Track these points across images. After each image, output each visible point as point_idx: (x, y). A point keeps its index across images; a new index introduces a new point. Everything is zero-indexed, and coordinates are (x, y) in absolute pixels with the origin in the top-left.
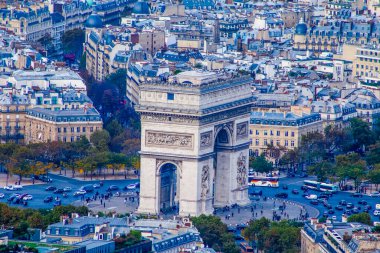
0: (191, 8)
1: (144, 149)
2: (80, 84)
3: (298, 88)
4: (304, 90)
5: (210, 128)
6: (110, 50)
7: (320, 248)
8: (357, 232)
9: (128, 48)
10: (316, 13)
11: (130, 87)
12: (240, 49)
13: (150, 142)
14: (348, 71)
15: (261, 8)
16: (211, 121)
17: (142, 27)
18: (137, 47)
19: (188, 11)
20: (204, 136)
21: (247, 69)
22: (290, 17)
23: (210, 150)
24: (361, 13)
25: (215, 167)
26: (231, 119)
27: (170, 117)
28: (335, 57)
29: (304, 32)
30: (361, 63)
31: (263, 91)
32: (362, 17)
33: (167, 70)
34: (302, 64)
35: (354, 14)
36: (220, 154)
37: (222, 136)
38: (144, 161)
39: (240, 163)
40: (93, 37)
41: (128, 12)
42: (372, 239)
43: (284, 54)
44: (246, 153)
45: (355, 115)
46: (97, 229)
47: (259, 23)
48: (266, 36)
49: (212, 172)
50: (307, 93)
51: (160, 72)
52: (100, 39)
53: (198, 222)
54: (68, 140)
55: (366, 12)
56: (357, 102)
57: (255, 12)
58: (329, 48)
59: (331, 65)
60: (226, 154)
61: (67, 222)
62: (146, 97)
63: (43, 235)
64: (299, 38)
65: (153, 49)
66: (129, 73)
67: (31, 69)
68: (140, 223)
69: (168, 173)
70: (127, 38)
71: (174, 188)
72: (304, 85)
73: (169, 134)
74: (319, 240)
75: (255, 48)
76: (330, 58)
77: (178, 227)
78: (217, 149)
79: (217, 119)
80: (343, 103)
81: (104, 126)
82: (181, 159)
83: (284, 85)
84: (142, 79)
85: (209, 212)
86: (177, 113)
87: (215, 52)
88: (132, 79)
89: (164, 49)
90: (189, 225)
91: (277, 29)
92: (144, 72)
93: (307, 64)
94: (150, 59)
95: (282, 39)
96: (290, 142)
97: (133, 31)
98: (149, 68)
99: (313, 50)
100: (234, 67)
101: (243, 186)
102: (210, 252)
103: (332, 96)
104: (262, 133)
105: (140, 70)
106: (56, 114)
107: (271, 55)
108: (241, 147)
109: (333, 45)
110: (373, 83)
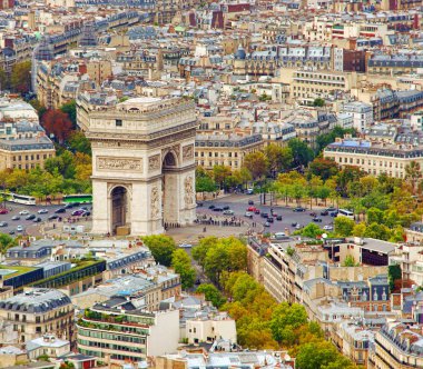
0: (135, 38)
1: (96, 174)
2: (33, 114)
3: (240, 110)
4: (245, 112)
5: (157, 151)
6: (60, 81)
7: (265, 261)
8: (300, 245)
9: (77, 79)
10: (254, 40)
11: (80, 116)
12: (183, 76)
13: (101, 167)
14: (286, 93)
15: (201, 36)
16: (158, 145)
17: (89, 58)
18: (85, 77)
19: (132, 41)
20: (152, 159)
21: (190, 94)
22: (229, 44)
23: (159, 172)
24: (296, 37)
25: (163, 189)
26: (177, 142)
27: (119, 143)
28: (273, 80)
29: (243, 57)
30: (297, 85)
31: (207, 115)
32: (296, 42)
33: (114, 98)
34: (242, 88)
35: (289, 39)
36: (168, 176)
37: (169, 160)
38: (95, 185)
39: (187, 184)
40: (43, 69)
41: (74, 45)
42: (313, 251)
43: (225, 79)
44: (192, 174)
45: (294, 134)
46: (54, 251)
47: (200, 50)
48: (207, 63)
49: (160, 193)
50: (249, 115)
51: (108, 100)
52: (50, 71)
53: (148, 242)
54: (23, 167)
55: (300, 37)
56: (296, 122)
57: (195, 40)
58: (267, 71)
59: (270, 88)
60: (173, 176)
61: (25, 246)
62: (96, 124)
63: (3, 258)
64: (238, 64)
65: (101, 78)
66: (79, 103)
68: (95, 243)
69: (119, 196)
70: (76, 69)
71: (125, 212)
72: (244, 108)
73: (119, 159)
74: (263, 253)
75: (197, 74)
76: (268, 82)
77: (130, 246)
78: (165, 170)
79: (164, 143)
80: (283, 124)
81: (57, 154)
82: (131, 182)
83: (225, 108)
84: (91, 108)
85: (159, 231)
86: (126, 138)
87: (159, 79)
88: (81, 107)
89: (111, 78)
90: (140, 244)
91: (217, 55)
92: (92, 101)
93: (247, 88)
94: (98, 88)
95: (223, 65)
96: (234, 162)
97: (81, 62)
98: (97, 96)
99: (252, 74)
100: (178, 93)
101: (190, 206)
102: (162, 269)
103: (272, 116)
104: (206, 155)
105: (89, 99)
106: (10, 143)
107: (211, 80)
108: (187, 169)
109: (271, 69)
110: (309, 104)
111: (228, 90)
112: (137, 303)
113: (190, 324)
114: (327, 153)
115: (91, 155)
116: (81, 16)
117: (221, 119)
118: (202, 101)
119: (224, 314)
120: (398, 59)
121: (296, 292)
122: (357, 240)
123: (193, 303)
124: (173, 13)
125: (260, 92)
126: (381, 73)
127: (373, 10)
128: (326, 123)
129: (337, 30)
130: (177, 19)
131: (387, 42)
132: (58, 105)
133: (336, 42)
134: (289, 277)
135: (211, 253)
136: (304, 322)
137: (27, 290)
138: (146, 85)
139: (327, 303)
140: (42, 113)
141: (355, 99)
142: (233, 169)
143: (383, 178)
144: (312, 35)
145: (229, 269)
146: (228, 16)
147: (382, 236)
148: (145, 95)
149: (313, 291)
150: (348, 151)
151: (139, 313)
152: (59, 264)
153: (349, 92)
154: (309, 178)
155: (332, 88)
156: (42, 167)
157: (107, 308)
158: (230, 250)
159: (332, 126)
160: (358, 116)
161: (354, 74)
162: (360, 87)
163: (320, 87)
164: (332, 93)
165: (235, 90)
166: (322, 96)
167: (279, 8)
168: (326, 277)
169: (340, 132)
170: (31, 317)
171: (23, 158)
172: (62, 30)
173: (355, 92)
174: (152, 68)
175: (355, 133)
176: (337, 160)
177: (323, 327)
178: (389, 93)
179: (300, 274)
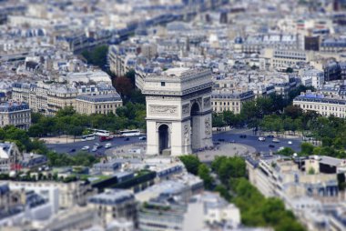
0: (171, 30)
1: (148, 116)
2: (107, 79)
3: (239, 75)
4: (243, 77)
5: (188, 102)
6: (124, 58)
7: (257, 171)
8: (280, 161)
9: (135, 56)
10: (247, 31)
11: (138, 80)
12: (202, 54)
13: (152, 112)
14: (268, 64)
15: (213, 29)
16: (188, 98)
17: (143, 43)
18: (141, 55)
19: (170, 33)
20: (184, 107)
21: (207, 65)
22: (231, 33)
23: (189, 115)
24: (273, 29)
25: (192, 126)
26: (200, 96)
27: (163, 96)
28: (260, 56)
29: (241, 42)
30: (276, 59)
31: (218, 79)
32: (275, 32)
33: (159, 68)
34: (240, 61)
35: (270, 31)
36: (195, 117)
38: (149, 124)
39: (206, 123)
40: (114, 50)
41: (133, 35)
42: (288, 164)
43: (229, 56)
44: (210, 116)
45: (274, 90)
46: (123, 166)
47: (213, 38)
48: (217, 46)
49: (190, 128)
50: (245, 79)
51: (155, 69)
52: (118, 52)
53: (182, 159)
54: (102, 113)
55: (276, 28)
56: (275, 82)
57: (209, 31)
58: (255, 51)
59: (258, 61)
60: (198, 117)
62: (145, 85)
63: (91, 170)
64: (238, 46)
65: (150, 56)
66: (137, 72)
67: (78, 71)
68: (149, 161)
70: (134, 50)
71: (167, 139)
72: (242, 74)
73: (163, 107)
74: (256, 166)
75: (212, 53)
76: (257, 57)
77: (171, 162)
78: (192, 114)
79: (191, 97)
80: (267, 84)
81: (124, 105)
82: (171, 121)
83: (230, 74)
84: (145, 75)
87: (187, 56)
88: (138, 74)
89: (157, 56)
90: (177, 161)
91: (224, 41)
92: (145, 71)
93: (243, 61)
94: (148, 62)
95: (227, 47)
96: (236, 108)
97: (138, 46)
98: (149, 67)
99: (246, 53)
100: (199, 65)
101: (209, 136)
102: (191, 176)
103: (260, 80)
104: (218, 104)
105: (143, 68)
106: (94, 97)
107: (221, 57)
108: (206, 113)
109: (258, 49)
110: (283, 71)
111: (231, 62)
112: (176, 198)
113: (211, 211)
114: (295, 102)
115: (145, 104)
116: (137, 17)
117: (228, 81)
118: (215, 70)
119: (232, 205)
120: (339, 42)
121: (277, 191)
122: (316, 157)
123: (213, 198)
124: (195, 14)
125: (252, 64)
126: (329, 51)
127: (323, 11)
128: (294, 83)
129: (300, 23)
130: (198, 18)
131: (332, 31)
132: (123, 73)
133: (300, 31)
134: (273, 181)
135: (223, 166)
136: (283, 209)
137: (107, 190)
138: (179, 60)
139: (297, 197)
140: (113, 76)
141: (313, 67)
142: (235, 113)
143: (332, 117)
144: (284, 28)
145: (234, 176)
146: (230, 16)
147: (332, 154)
148: (178, 66)
149: (289, 190)
150: (308, 100)
151: (177, 204)
152: (127, 174)
153: (309, 63)
154: (284, 118)
155: (297, 61)
156: (114, 112)
157: (158, 201)
158: (234, 164)
159: (298, 85)
160: (314, 78)
161: (311, 52)
162: (316, 60)
163: (290, 60)
164: (298, 64)
165: (236, 62)
166: (292, 66)
168: (297, 181)
169: (304, 89)
170: (109, 208)
171: (102, 107)
172: (124, 26)
173: (312, 63)
174: (183, 49)
175: (312, 89)
176: (302, 107)
177: (295, 213)
178: (334, 64)
179: (280, 179)
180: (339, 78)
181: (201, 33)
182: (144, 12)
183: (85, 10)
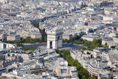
2: (39, 30)
6: (43, 25)
7: (72, 53)
8: (78, 51)
9: (45, 25)
13: (49, 38)
14: (76, 28)
15: (64, 19)
18: (47, 25)
19: (54, 20)
20: (56, 38)
21: (62, 28)
25: (58, 42)
26: (60, 35)
27: (51, 35)
30: (78, 27)
31: (64, 31)
35: (77, 21)
37: (59, 38)
38: (48, 41)
40: (40, 24)
42: (80, 52)
44: (62, 40)
47: (64, 22)
50: (71, 31)
51: (50, 28)
53: (55, 50)
56: (77, 33)
60: (59, 40)
62: (48, 32)
66: (45, 29)
67: (32, 28)
68: (47, 50)
69: (51, 43)
71: (52, 45)
73: (51, 37)
74: (72, 52)
76: (73, 26)
77: (53, 50)
79: (58, 35)
80: (75, 33)
81: (42, 37)
82: (53, 41)
83: (67, 30)
84: (47, 30)
85: (57, 48)
89: (50, 25)
91: (66, 22)
93: (70, 27)
95: (67, 24)
97: (46, 23)
100: (60, 28)
101: (61, 45)
102: (57, 54)
104: (64, 37)
105: (47, 28)
106: (35, 34)
107: (65, 26)
108: (61, 39)
110: (79, 30)
111: (67, 27)
112: (53, 59)
113: (61, 62)
114: (82, 38)
115: (47, 37)
117: (66, 32)
119: (66, 61)
120: (93, 24)
121: (77, 58)
122: (86, 50)
123: (62, 59)
125: (72, 28)
126: (90, 26)
127: (89, 16)
128: (82, 33)
129: (84, 19)
130: (60, 17)
131: (91, 21)
132: (42, 29)
133: (84, 21)
134: (76, 56)
135: (65, 52)
136: (78, 62)
138: (55, 26)
139: (81, 60)
140: (40, 30)
141: (86, 30)
142: (68, 39)
143: (90, 41)
144: (80, 20)
145: (67, 54)
146: (68, 17)
147: (90, 50)
148: (55, 28)
149: (79, 58)
150: (85, 37)
151: (53, 60)
153: (85, 28)
155: (83, 28)
156: (40, 38)
157: (49, 59)
158: (67, 51)
160: (87, 32)
161: (86, 26)
162: (87, 28)
166: (81, 29)
167: (75, 16)
169: (84, 34)
170: (38, 60)
171: (37, 37)
172: (43, 18)
174: (56, 24)
175: (86, 35)
177: (81, 63)
178: (91, 29)
179: (78, 55)
180: (92, 32)
181: (61, 20)
182: (48, 15)
183: (34, 14)
